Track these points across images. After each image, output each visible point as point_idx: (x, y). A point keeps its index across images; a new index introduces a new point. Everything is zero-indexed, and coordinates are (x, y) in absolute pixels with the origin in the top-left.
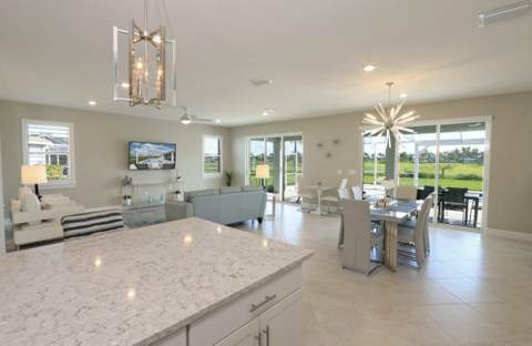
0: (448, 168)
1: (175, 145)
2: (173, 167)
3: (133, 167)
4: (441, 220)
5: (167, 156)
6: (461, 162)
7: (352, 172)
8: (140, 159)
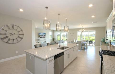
0: (90, 37)
1: (45, 34)
2: (45, 37)
3: (39, 37)
4: (89, 45)
5: (44, 35)
6: (93, 36)
7: (76, 38)
8: (41, 36)
